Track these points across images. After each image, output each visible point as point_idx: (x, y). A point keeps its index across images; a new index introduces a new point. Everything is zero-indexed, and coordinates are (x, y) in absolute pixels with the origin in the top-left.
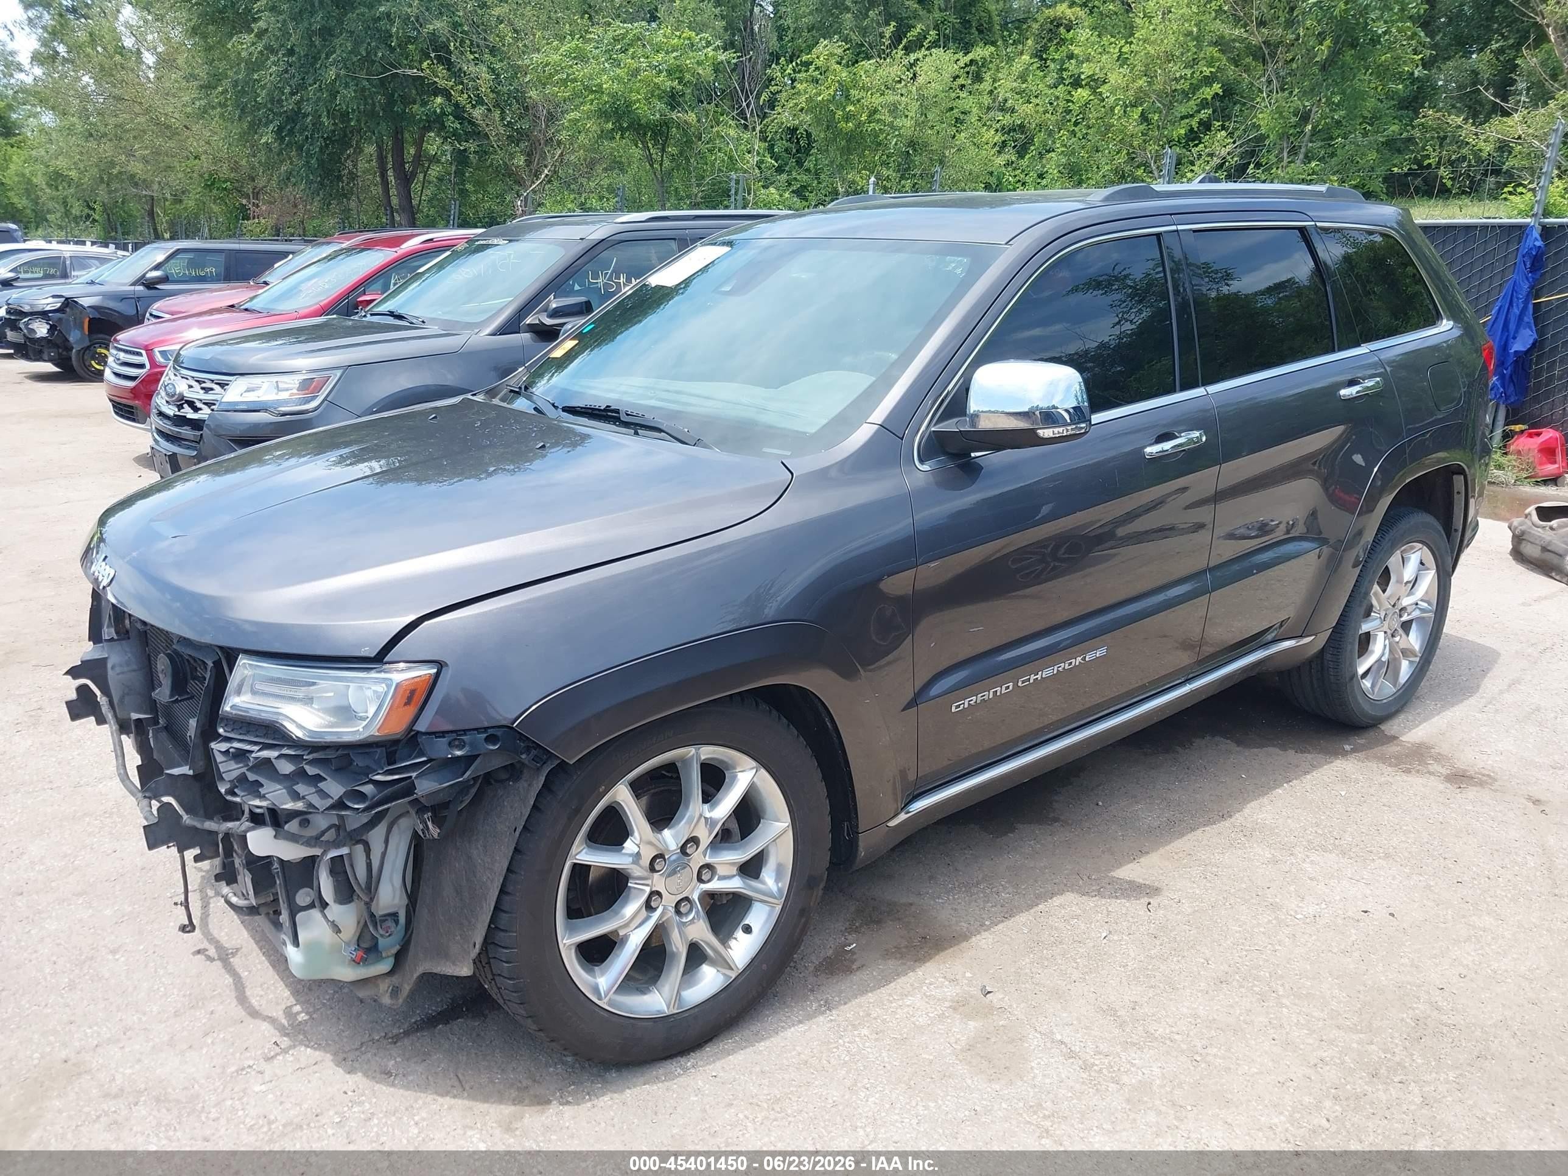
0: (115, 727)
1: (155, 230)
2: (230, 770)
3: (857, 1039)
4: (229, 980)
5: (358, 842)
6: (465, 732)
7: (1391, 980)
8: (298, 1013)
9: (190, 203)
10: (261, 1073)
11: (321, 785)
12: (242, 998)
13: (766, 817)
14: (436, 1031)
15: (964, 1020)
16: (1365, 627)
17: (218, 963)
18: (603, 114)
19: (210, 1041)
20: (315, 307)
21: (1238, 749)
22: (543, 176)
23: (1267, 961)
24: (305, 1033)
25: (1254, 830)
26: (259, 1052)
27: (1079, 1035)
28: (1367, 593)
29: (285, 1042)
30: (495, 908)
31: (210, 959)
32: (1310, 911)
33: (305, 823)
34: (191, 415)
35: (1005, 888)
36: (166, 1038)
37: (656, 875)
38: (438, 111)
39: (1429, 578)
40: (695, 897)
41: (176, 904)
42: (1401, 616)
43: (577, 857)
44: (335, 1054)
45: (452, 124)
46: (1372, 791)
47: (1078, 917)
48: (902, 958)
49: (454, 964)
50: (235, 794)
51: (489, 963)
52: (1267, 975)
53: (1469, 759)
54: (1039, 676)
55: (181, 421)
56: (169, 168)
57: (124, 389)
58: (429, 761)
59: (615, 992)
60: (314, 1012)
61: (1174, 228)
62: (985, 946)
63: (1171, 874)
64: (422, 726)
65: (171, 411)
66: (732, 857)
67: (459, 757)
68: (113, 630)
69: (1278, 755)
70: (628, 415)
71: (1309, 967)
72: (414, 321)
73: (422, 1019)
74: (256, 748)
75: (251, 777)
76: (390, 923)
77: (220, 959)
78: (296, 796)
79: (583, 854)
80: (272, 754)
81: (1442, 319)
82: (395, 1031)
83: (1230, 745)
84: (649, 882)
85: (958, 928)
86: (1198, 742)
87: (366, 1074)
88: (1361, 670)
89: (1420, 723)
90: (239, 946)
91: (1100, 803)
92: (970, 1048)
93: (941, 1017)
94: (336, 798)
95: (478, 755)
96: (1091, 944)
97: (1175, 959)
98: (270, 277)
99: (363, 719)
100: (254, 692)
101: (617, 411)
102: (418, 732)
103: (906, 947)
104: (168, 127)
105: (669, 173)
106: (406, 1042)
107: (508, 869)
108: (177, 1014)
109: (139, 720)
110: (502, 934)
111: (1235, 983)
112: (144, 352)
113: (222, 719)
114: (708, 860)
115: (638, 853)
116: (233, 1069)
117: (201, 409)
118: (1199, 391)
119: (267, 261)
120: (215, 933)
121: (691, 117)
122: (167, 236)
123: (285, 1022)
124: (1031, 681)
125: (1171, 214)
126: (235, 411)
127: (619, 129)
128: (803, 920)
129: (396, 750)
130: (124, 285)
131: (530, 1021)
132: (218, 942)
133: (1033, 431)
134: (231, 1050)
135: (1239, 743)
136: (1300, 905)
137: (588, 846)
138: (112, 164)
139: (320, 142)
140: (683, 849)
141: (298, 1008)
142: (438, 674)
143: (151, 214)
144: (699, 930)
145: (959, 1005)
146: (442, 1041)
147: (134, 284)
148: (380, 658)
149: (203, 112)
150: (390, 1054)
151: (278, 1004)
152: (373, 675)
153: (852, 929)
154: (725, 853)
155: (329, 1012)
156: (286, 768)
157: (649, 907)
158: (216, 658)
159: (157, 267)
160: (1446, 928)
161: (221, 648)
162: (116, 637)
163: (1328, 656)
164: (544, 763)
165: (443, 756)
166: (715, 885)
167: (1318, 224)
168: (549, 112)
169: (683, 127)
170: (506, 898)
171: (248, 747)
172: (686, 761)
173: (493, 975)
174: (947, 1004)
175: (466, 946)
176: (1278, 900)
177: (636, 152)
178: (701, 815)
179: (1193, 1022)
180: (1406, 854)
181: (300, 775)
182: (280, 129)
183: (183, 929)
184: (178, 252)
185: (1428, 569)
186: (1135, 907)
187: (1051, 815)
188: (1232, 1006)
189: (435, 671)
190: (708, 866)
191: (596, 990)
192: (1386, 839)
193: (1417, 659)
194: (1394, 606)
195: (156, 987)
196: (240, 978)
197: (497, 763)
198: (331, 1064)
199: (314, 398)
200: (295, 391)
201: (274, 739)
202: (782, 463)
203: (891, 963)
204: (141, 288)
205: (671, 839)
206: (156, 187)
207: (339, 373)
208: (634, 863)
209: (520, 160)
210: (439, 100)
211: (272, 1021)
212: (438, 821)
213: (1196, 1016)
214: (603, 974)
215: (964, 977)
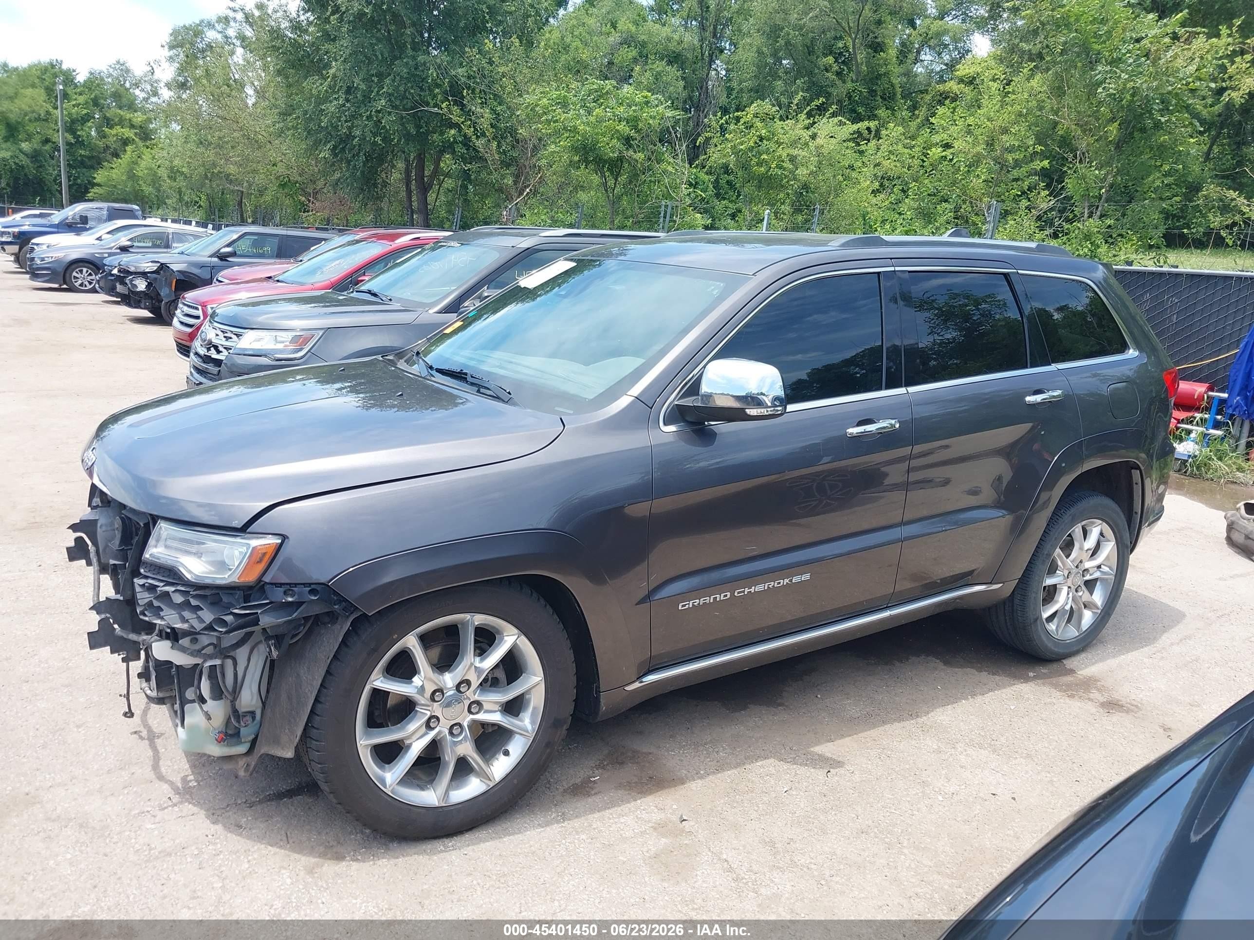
0: (97, 568)
1: (242, 215)
2: (143, 597)
3: (576, 841)
4: (150, 753)
5: (229, 657)
6: (296, 585)
7: (994, 844)
8: (191, 781)
9: (268, 198)
10: (154, 816)
11: (200, 613)
12: (156, 767)
13: (527, 672)
14: (281, 802)
15: (659, 837)
16: (1049, 581)
17: (147, 742)
18: (575, 149)
19: (126, 792)
20: (326, 282)
21: (943, 667)
22: (525, 193)
23: (904, 821)
24: (191, 794)
25: (931, 727)
26: (157, 803)
27: (740, 857)
28: (1049, 555)
29: (176, 799)
30: (311, 711)
31: (141, 738)
32: (951, 790)
33: (195, 641)
34: (214, 355)
35: (724, 749)
36: (98, 786)
37: (435, 704)
38: (452, 140)
39: (1109, 548)
40: (465, 724)
41: (121, 695)
42: (1083, 576)
43: (374, 683)
44: (207, 810)
45: (460, 149)
46: (1036, 708)
47: (771, 775)
48: (630, 790)
49: (283, 749)
50: (145, 615)
51: (307, 752)
52: (900, 831)
53: (1125, 692)
54: (752, 590)
55: (207, 359)
56: (255, 171)
57: (184, 333)
58: (271, 603)
59: (398, 784)
60: (202, 781)
61: (892, 269)
62: (694, 788)
63: (854, 753)
64: (267, 579)
65: (202, 351)
66: (495, 698)
67: (290, 602)
68: (99, 499)
69: (973, 675)
70: (472, 377)
71: (933, 829)
72: (384, 299)
73: (274, 793)
74: (162, 584)
75: (156, 603)
76: (249, 718)
77: (148, 739)
78: (184, 620)
79: (379, 681)
80: (170, 589)
81: (1129, 349)
82: (253, 799)
83: (940, 665)
84: (430, 708)
85: (679, 774)
86: (913, 659)
87: (225, 826)
88: (1045, 615)
89: (1096, 662)
90: (164, 732)
91: (819, 696)
92: (656, 856)
93: (643, 833)
94: (208, 623)
95: (304, 602)
96: (774, 796)
97: (833, 813)
98: (305, 257)
99: (230, 570)
100: (166, 547)
101: (466, 374)
102: (266, 583)
103: (636, 783)
104: (257, 142)
105: (620, 198)
106: (259, 807)
107: (321, 685)
108: (109, 772)
109: (114, 565)
110: (315, 731)
111: (872, 834)
112: (200, 307)
113: (144, 563)
114: (476, 697)
115: (422, 686)
116: (137, 812)
117: (221, 352)
118: (902, 390)
119: (305, 245)
120: (150, 722)
121: (640, 156)
122: (250, 221)
123: (180, 785)
124: (746, 593)
125: (891, 259)
126: (244, 355)
127: (584, 161)
128: (548, 750)
129: (251, 594)
130: (204, 256)
131: (332, 795)
132: (150, 727)
133: (743, 410)
134: (138, 800)
135: (947, 663)
136: (945, 784)
137: (384, 677)
138: (214, 165)
139: (362, 158)
140: (458, 687)
141: (191, 777)
142: (281, 544)
143: (240, 203)
144: (466, 748)
145: (660, 828)
146: (283, 809)
147: (211, 256)
148: (244, 529)
149: (280, 133)
150: (245, 815)
151: (179, 773)
152: (238, 540)
153: (601, 766)
154: (491, 694)
155: (212, 782)
156: (178, 599)
157: (428, 726)
158: (146, 521)
159: (228, 245)
160: (1053, 813)
161: (151, 515)
162: (100, 505)
163: (1016, 601)
164: (352, 613)
165: (279, 600)
166: (482, 717)
167: (1019, 271)
168: (534, 146)
169: (633, 163)
170: (319, 706)
171: (157, 583)
172: (465, 624)
173: (310, 760)
174: (650, 825)
175: (292, 738)
176: (929, 779)
177: (596, 179)
178: (472, 664)
179: (830, 858)
180: (1044, 756)
181: (186, 605)
182: (335, 147)
183: (125, 714)
184: (246, 234)
185: (1109, 541)
186: (819, 774)
187: (779, 701)
188: (864, 850)
189: (280, 541)
190: (478, 703)
191: (383, 782)
192: (1032, 744)
193: (1099, 611)
194: (1077, 567)
195: (100, 753)
196: (158, 752)
197: (317, 610)
198: (204, 816)
199: (301, 350)
200: (288, 343)
201: (174, 579)
202: (561, 419)
203: (620, 793)
204: (216, 259)
205: (449, 680)
206: (245, 184)
207: (321, 333)
208: (418, 693)
209: (509, 181)
210: (453, 132)
211: (171, 784)
212: (278, 646)
213: (835, 854)
214: (390, 770)
215: (671, 807)
